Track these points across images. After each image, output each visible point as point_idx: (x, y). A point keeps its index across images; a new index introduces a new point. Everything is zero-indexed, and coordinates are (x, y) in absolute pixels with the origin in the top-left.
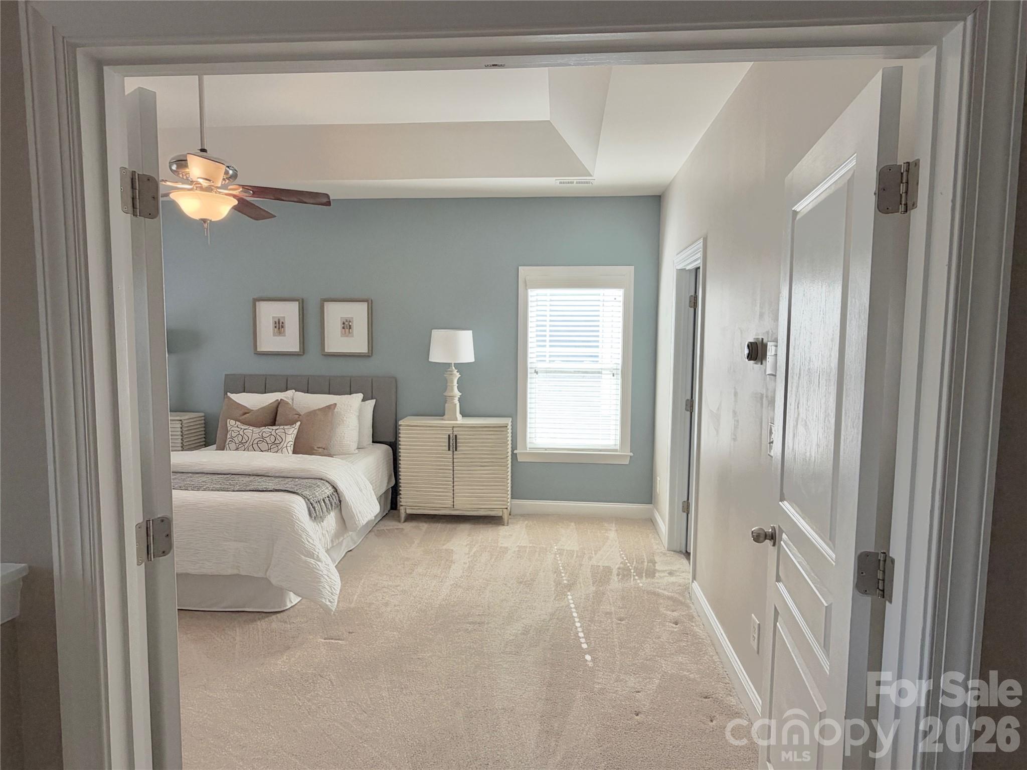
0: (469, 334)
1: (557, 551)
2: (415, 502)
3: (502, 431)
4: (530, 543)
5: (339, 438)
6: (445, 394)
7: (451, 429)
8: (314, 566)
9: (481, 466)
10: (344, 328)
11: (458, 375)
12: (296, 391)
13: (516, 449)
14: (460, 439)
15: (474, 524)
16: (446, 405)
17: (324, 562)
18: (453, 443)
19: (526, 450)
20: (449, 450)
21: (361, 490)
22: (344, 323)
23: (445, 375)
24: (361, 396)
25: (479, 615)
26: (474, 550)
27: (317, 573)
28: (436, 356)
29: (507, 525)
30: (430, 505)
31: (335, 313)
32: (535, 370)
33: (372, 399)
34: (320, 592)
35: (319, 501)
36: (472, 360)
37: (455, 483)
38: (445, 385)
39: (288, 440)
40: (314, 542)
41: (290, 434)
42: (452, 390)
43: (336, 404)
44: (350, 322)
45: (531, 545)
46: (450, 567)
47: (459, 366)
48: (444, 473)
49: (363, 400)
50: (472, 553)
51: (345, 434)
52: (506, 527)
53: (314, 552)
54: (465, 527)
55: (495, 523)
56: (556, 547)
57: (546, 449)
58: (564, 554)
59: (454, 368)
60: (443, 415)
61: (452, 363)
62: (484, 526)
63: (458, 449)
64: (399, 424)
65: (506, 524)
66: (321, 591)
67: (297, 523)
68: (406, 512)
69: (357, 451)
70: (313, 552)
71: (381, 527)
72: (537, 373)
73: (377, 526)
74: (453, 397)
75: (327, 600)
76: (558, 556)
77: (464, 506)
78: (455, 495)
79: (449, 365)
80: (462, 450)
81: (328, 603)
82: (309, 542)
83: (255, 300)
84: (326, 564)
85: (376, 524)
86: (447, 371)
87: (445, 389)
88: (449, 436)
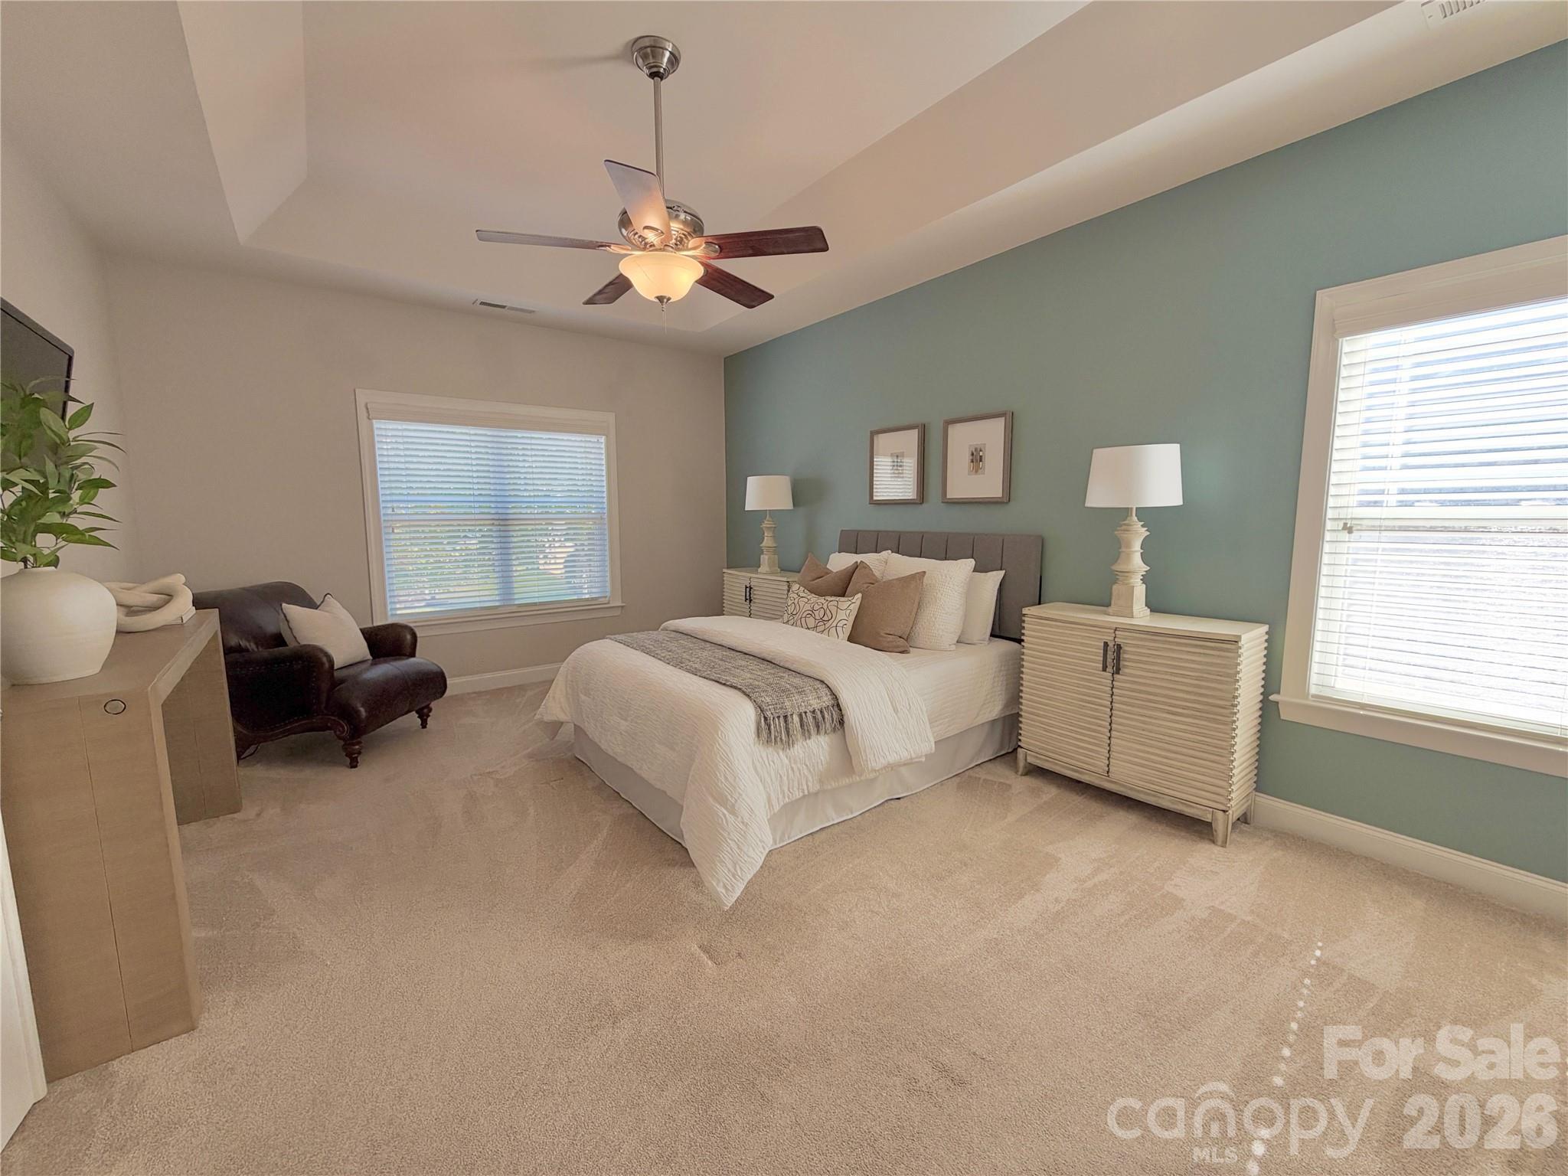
0: (1174, 450)
1: (1318, 966)
2: (1043, 748)
3: (1227, 650)
4: (1252, 912)
5: (927, 624)
6: (1116, 567)
7: (1113, 631)
8: (720, 820)
9: (1169, 712)
10: (972, 461)
11: (1143, 533)
12: (892, 552)
13: (1278, 692)
14: (1126, 652)
15: (1150, 819)
16: (1114, 587)
17: (740, 818)
18: (1113, 658)
19: (1307, 698)
20: (1104, 669)
21: (896, 711)
22: (973, 454)
23: (1116, 532)
24: (971, 563)
25: (974, 1054)
26: (1103, 877)
27: (721, 834)
28: (1098, 497)
29: (1224, 845)
30: (1065, 759)
31: (962, 438)
32: (1345, 524)
33: (1001, 570)
34: (713, 865)
35: (785, 717)
36: (1177, 501)
37: (1113, 732)
38: (1116, 549)
39: (839, 618)
40: (735, 781)
41: (847, 609)
42: (1129, 556)
43: (925, 572)
44: (981, 451)
45: (1249, 918)
46: (1021, 896)
47: (1149, 516)
48: (1096, 710)
49: (975, 570)
50: (1089, 884)
51: (935, 618)
52: (1216, 850)
53: (729, 797)
54: (1122, 821)
55: (1196, 831)
56: (1318, 953)
57: (1363, 706)
58: (1337, 985)
59: (1135, 518)
60: (1109, 605)
61: (1132, 508)
62: (1168, 829)
63: (1123, 670)
64: (1023, 613)
65: (1220, 843)
66: (716, 865)
67: (719, 744)
68: (1026, 760)
69: (953, 647)
70: (726, 796)
71: (982, 774)
72: (1350, 530)
73: (978, 769)
74: (1127, 573)
75: (722, 884)
76: (1307, 981)
77: (1127, 776)
78: (1113, 754)
79: (1125, 512)
80: (1131, 675)
81: (720, 889)
82: (726, 778)
83: (873, 434)
84: (743, 823)
85: (977, 765)
86: (1121, 526)
87: (1116, 558)
88: (1106, 644)
